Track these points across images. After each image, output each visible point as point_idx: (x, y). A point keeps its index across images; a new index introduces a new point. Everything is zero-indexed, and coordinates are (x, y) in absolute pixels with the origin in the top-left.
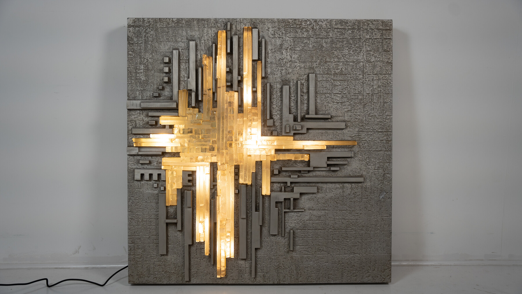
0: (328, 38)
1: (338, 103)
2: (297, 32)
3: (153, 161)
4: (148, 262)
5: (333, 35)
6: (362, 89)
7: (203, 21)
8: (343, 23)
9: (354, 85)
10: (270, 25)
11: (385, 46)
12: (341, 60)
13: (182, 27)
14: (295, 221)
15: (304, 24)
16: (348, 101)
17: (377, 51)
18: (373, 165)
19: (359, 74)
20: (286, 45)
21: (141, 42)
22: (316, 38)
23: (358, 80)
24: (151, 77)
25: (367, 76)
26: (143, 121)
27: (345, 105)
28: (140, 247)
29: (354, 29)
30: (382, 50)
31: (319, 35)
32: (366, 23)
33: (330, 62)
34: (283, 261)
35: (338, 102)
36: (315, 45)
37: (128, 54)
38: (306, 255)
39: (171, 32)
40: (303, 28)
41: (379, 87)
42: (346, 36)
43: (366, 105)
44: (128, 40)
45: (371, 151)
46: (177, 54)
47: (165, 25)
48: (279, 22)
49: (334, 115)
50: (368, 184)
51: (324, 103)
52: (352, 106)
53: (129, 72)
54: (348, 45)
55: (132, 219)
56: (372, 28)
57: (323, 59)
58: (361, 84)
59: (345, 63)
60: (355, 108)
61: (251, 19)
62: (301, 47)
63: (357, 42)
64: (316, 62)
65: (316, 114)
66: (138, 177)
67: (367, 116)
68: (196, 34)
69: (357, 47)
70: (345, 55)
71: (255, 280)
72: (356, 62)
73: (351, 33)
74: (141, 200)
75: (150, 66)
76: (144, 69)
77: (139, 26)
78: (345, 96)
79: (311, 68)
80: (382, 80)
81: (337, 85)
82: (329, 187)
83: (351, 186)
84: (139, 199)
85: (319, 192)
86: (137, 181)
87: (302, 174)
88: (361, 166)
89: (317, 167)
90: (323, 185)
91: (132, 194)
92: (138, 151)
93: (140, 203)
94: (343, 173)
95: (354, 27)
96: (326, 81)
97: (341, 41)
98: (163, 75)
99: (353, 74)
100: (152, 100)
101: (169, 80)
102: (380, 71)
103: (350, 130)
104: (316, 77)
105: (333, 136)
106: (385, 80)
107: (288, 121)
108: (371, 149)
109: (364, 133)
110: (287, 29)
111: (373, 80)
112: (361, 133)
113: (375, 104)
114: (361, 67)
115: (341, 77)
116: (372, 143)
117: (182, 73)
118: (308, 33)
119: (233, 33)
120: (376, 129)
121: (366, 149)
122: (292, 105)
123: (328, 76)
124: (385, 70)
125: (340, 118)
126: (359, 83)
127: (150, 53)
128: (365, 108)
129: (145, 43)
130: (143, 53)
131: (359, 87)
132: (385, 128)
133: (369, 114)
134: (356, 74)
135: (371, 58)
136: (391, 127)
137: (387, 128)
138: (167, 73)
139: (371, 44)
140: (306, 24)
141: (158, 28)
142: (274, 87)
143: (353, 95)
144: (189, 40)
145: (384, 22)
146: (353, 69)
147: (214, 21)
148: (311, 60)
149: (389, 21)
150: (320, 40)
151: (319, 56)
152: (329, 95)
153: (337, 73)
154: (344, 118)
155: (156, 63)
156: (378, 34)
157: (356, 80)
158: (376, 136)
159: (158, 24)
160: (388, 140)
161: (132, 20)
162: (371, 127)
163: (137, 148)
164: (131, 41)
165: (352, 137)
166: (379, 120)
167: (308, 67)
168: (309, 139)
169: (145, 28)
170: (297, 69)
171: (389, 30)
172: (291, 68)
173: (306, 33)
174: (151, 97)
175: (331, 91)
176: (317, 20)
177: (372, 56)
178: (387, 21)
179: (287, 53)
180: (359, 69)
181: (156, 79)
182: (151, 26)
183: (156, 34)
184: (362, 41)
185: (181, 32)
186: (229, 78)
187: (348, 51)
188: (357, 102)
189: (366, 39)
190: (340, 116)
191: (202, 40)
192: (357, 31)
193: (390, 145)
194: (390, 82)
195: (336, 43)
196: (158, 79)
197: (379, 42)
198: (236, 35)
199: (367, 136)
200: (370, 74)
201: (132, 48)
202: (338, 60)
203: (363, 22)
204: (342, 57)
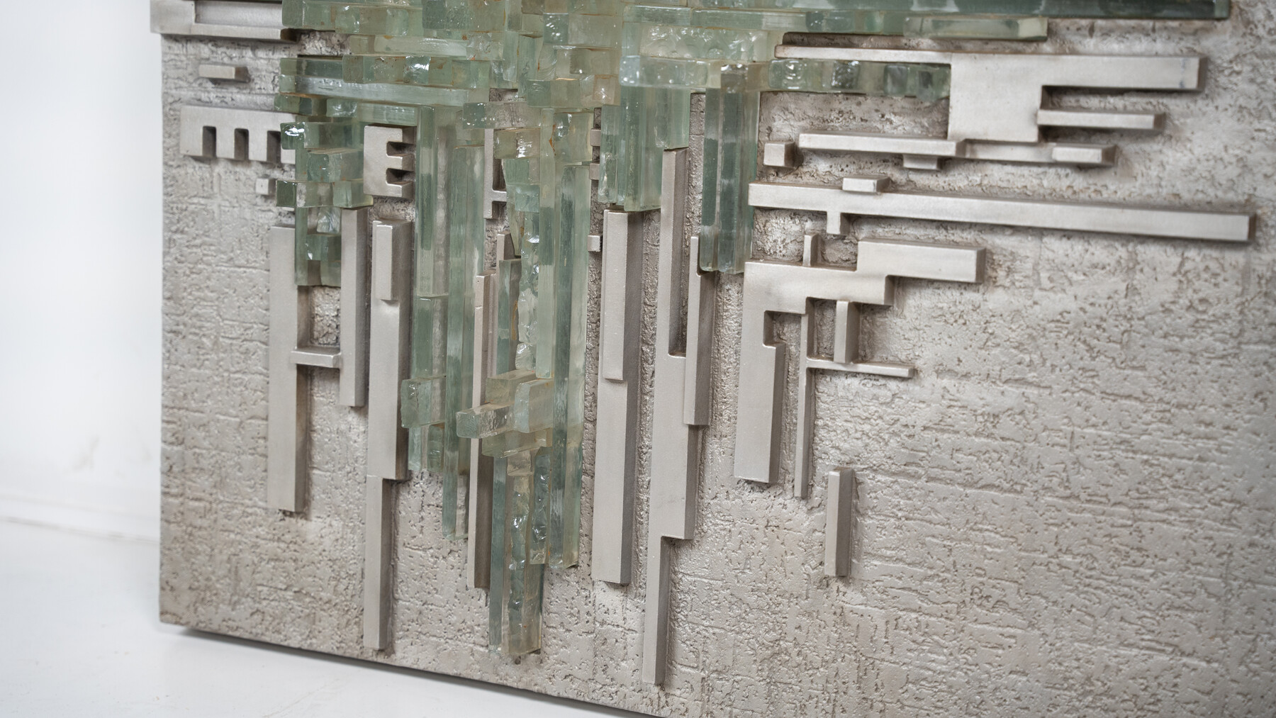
3: (257, 70)
4: (232, 536)
14: (867, 427)
28: (204, 463)
34: (799, 627)
38: (914, 615)
55: (175, 332)
66: (196, 145)
71: (663, 699)
74: (213, 248)
82: (1051, 255)
83: (1179, 260)
84: (203, 243)
85: (995, 282)
86: (197, 159)
87: (913, 176)
88: (1247, 147)
89: (984, 138)
90: (1021, 242)
91: (178, 221)
92: (193, 17)
93: (209, 264)
94: (1138, 184)
163: (191, 7)
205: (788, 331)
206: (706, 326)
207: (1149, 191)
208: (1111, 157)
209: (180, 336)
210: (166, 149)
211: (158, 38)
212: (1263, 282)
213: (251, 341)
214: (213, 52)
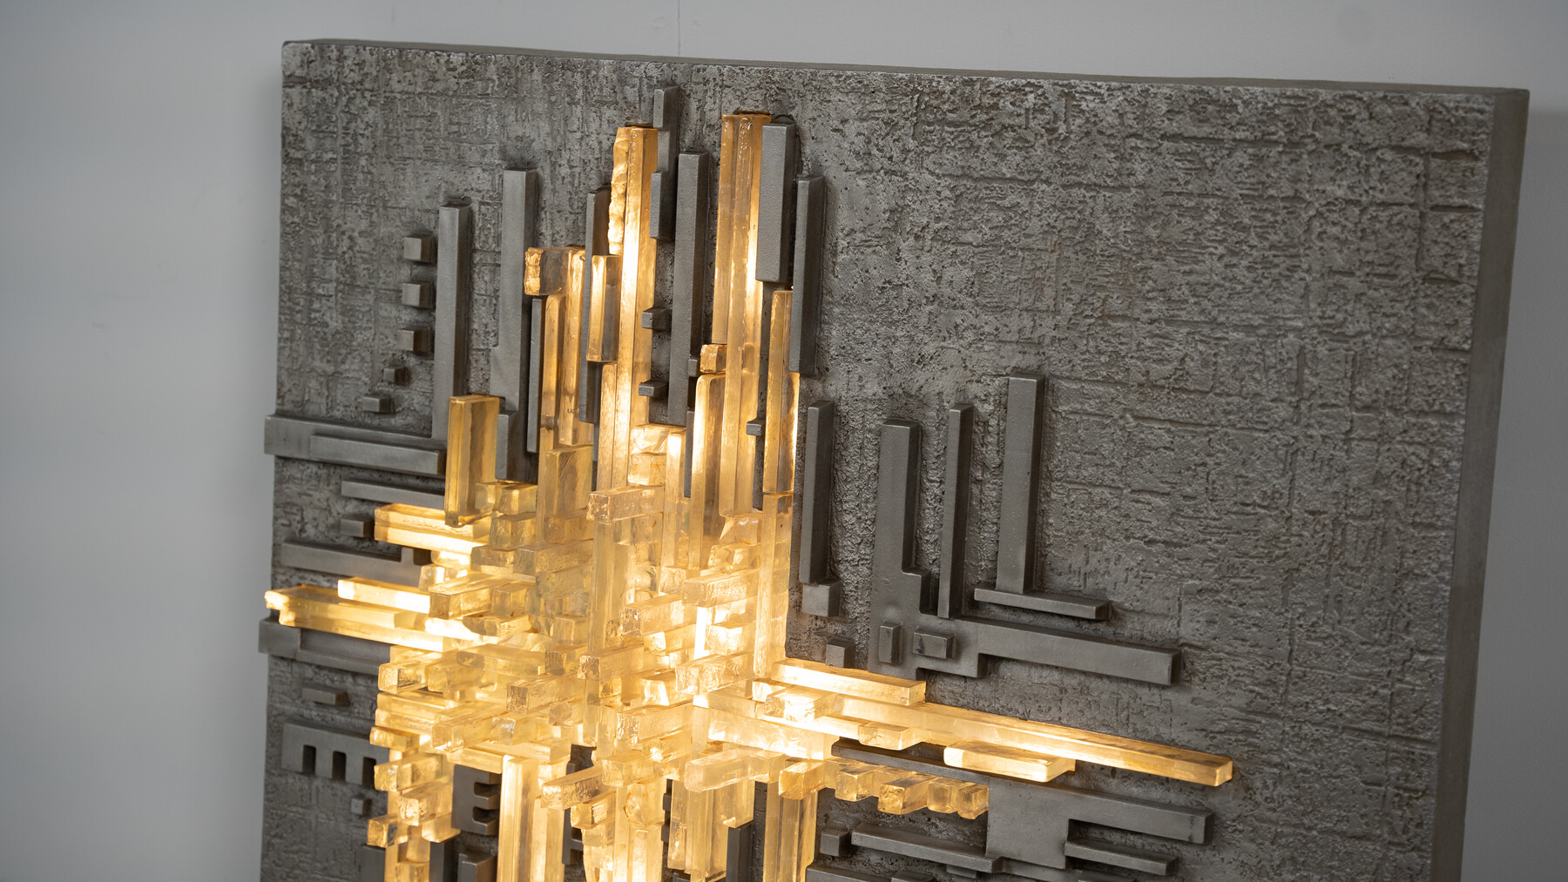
0: (1126, 188)
1: (1151, 542)
2: (972, 146)
3: (356, 695)
5: (1151, 170)
6: (1284, 481)
7: (569, 73)
8: (1210, 108)
9: (1244, 456)
10: (849, 105)
11: (1435, 250)
12: (1184, 315)
13: (485, 95)
15: (1008, 103)
16: (1202, 537)
17: (1385, 276)
19: (1273, 400)
20: (917, 216)
21: (330, 155)
22: (1064, 186)
23: (1267, 431)
24: (365, 319)
25: (1317, 412)
26: (330, 513)
27: (1188, 559)
29: (1265, 141)
30: (1416, 275)
31: (1082, 168)
32: (1333, 112)
33: (1124, 317)
35: (1151, 535)
36: (1059, 225)
37: (285, 209)
39: (442, 118)
40: (1004, 127)
41: (1378, 479)
42: (1219, 180)
43: (1298, 570)
44: (284, 145)
45: (1309, 829)
46: (453, 224)
47: (420, 81)
48: (891, 90)
49: (1127, 605)
51: (1082, 533)
52: (1224, 569)
53: (287, 291)
54: (1230, 231)
56: (1365, 140)
57: (1090, 299)
58: (1281, 452)
59: (1206, 331)
60: (1237, 581)
61: (770, 68)
62: (986, 230)
63: (1279, 218)
64: (1057, 312)
65: (1029, 589)
66: (295, 758)
67: (1300, 634)
68: (539, 135)
69: (1272, 247)
70: (1206, 288)
72: (1263, 331)
73: (1247, 163)
74: (308, 855)
75: (361, 269)
76: (337, 280)
77: (323, 83)
78: (1191, 512)
79: (1029, 342)
80: (1400, 442)
81: (1154, 444)
84: (300, 851)
86: (297, 772)
89: (1019, 859)
91: (278, 826)
92: (299, 643)
93: (305, 871)
95: (1269, 134)
96: (1097, 419)
97: (1193, 208)
98: (407, 316)
99: (1240, 394)
100: (360, 426)
101: (424, 343)
102: (1392, 392)
103: (1207, 695)
104: (1050, 393)
105: (1117, 715)
106: (1419, 447)
107: (894, 603)
108: (1311, 820)
109: (1277, 726)
110: (928, 128)
111: (1347, 441)
112: (1259, 722)
113: (1349, 571)
114: (1290, 359)
115: (1178, 407)
116: (1317, 786)
117: (481, 316)
118: (1026, 158)
119: (687, 140)
120: (1347, 711)
121: (1284, 812)
122: (929, 524)
123: (1112, 390)
124: (1422, 386)
125: (1154, 625)
126: (1269, 449)
127: (363, 211)
128: (1294, 589)
129: (347, 163)
130: (338, 206)
131: (1269, 472)
132: (1400, 716)
133: (1312, 625)
134: (1256, 395)
135: (1346, 311)
136: (1431, 715)
137: (1407, 718)
138: (420, 309)
139: (1355, 232)
140: (1019, 106)
141: (395, 98)
142: (852, 424)
143: (1235, 509)
144: (512, 159)
145: (1441, 109)
146: (1244, 369)
147: (614, 72)
148: (1030, 300)
149: (1471, 104)
150: (1084, 196)
151: (1072, 282)
152: (1109, 496)
153: (1158, 383)
154: (1179, 626)
155: (383, 257)
156: (1398, 178)
157: (1256, 429)
158: (1344, 754)
159: (395, 77)
160: (1409, 785)
161: (298, 54)
162: (1320, 698)
163: (297, 634)
164: (293, 151)
165: (1215, 737)
166: (1366, 668)
167: (1015, 338)
168: (997, 706)
169: (347, 93)
170: (961, 341)
171: (1471, 155)
172: (935, 334)
173: (1018, 158)
174: (359, 410)
175: (1119, 474)
176: (1074, 87)
177: (1352, 302)
178: (1462, 105)
179: (918, 257)
180: (1275, 367)
181: (381, 329)
182: (367, 85)
183: (387, 123)
184: (1302, 212)
185: (481, 118)
186: (664, 356)
187: (1226, 266)
188: (1254, 553)
189: (1328, 204)
190: (1155, 615)
191: (563, 162)
192: (1280, 153)
193: (1421, 816)
194: (1450, 461)
195: (1162, 218)
196: (387, 332)
197: (1398, 224)
198: (690, 151)
199: (1293, 742)
200: (1333, 401)
201: (297, 180)
202: (1165, 312)
203: (1316, 107)
204: (1193, 296)
210: (269, 757)
211: (265, 657)
214: (316, 673)
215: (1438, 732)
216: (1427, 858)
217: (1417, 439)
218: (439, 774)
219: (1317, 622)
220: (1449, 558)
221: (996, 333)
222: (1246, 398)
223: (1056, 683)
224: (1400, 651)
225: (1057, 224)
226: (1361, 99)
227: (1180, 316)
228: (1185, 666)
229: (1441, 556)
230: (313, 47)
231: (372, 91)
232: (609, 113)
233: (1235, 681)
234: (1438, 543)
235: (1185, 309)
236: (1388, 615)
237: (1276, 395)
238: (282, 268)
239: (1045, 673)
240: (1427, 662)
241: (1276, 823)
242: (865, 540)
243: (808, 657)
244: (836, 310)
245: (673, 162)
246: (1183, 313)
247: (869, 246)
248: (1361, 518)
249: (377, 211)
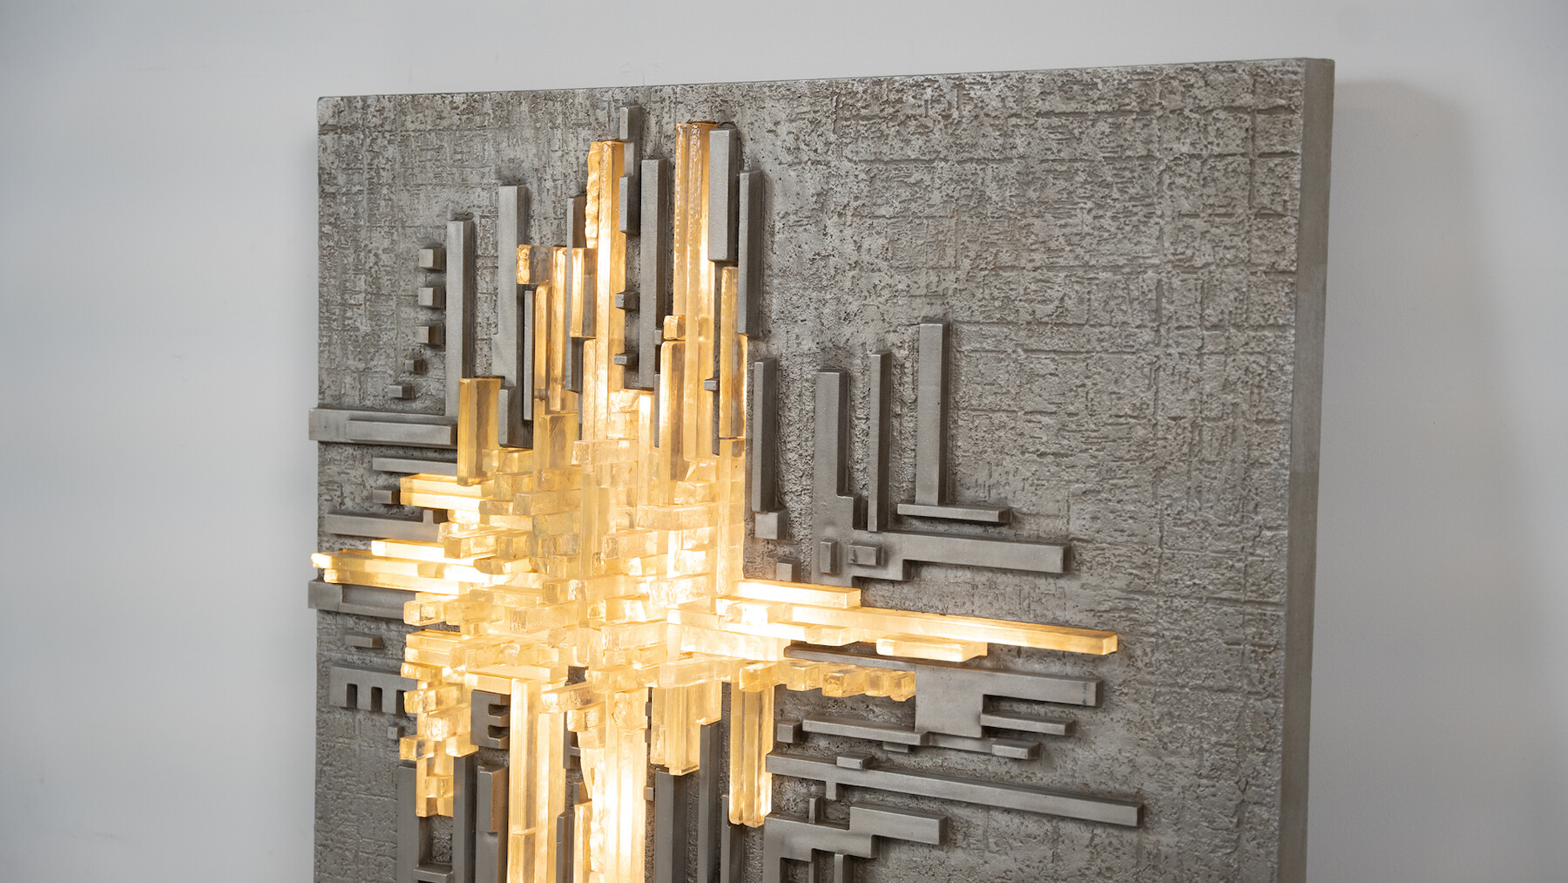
0: (1009, 160)
1: (1042, 455)
2: (882, 135)
3: (390, 639)
5: (1029, 143)
6: (1150, 395)
7: (550, 103)
8: (1075, 87)
9: (1116, 376)
10: (781, 110)
11: (1264, 190)
12: (1062, 262)
15: (910, 97)
16: (1084, 447)
17: (1224, 215)
18: (1192, 754)
19: (1137, 327)
20: (840, 197)
21: (358, 188)
22: (959, 162)
23: (1134, 353)
24: (389, 322)
25: (1174, 333)
26: (364, 486)
27: (1073, 466)
29: (1121, 111)
30: (1249, 212)
31: (974, 146)
32: (1175, 83)
33: (1013, 267)
35: (1043, 449)
36: (956, 195)
37: (323, 236)
39: (448, 149)
40: (908, 117)
41: (1227, 386)
42: (1086, 147)
43: (1164, 468)
44: (320, 183)
45: (1183, 687)
46: (459, 235)
47: (429, 120)
48: (814, 94)
49: (1025, 510)
50: (1164, 838)
51: (986, 452)
52: (1104, 472)
53: (325, 303)
54: (1096, 188)
55: (324, 845)
56: (1202, 104)
57: (984, 255)
58: (1146, 370)
59: (1080, 273)
60: (1115, 481)
61: (713, 87)
62: (897, 204)
63: (1136, 174)
64: (957, 268)
65: (943, 500)
66: (341, 697)
67: (1169, 521)
68: (526, 154)
69: (1131, 199)
70: (1078, 238)
72: (1127, 270)
73: (1108, 131)
74: (354, 779)
75: (385, 281)
76: (366, 292)
77: (351, 129)
78: (1074, 427)
79: (935, 294)
80: (1243, 353)
81: (1042, 372)
82: (996, 825)
83: (1090, 835)
84: (347, 775)
85: (955, 844)
86: (342, 708)
87: (891, 756)
88: (1135, 753)
89: (942, 732)
90: (973, 812)
91: (328, 756)
92: (341, 598)
93: (352, 792)
94: (1058, 774)
95: (1124, 105)
96: (994, 354)
97: (1065, 171)
98: (424, 316)
99: (1110, 325)
100: (387, 411)
101: (437, 338)
102: (1234, 312)
103: (1094, 581)
104: (954, 336)
105: (1020, 604)
106: (1258, 356)
107: (832, 523)
108: (1184, 680)
109: (1152, 602)
110: (845, 123)
111: (1200, 356)
112: (1138, 600)
113: (1206, 466)
114: (1150, 291)
115: (1061, 340)
116: (1188, 650)
117: (483, 310)
118: (927, 141)
119: (648, 150)
120: (1209, 584)
121: (1161, 674)
122: (858, 453)
123: (1006, 330)
124: (1259, 305)
125: (1047, 525)
126: (1136, 368)
127: (385, 232)
128: (1162, 485)
129: (372, 193)
130: (366, 229)
131: (1137, 387)
132: (1253, 584)
133: (1178, 514)
134: (1124, 323)
135: (1194, 247)
136: (1278, 581)
137: (1259, 585)
138: (433, 309)
139: (1198, 180)
140: (920, 99)
141: (410, 135)
142: (792, 376)
143: (1110, 421)
144: (506, 178)
145: (1262, 73)
146: (1112, 303)
147: (587, 99)
148: (935, 260)
149: (1286, 68)
150: (976, 169)
151: (969, 241)
152: (1006, 418)
153: (1043, 320)
154: (1068, 524)
155: (403, 269)
156: (1230, 133)
157: (1125, 352)
158: (1208, 620)
159: (409, 118)
160: (1263, 642)
161: (330, 106)
162: (1187, 575)
163: (339, 589)
164: (328, 186)
165: (1101, 616)
166: (1223, 546)
167: (923, 293)
168: (921, 604)
169: (371, 135)
170: (879, 299)
171: (1287, 109)
172: (858, 294)
173: (920, 141)
174: (386, 398)
175: (1014, 399)
176: (964, 79)
177: (1198, 240)
178: (1279, 69)
179: (841, 231)
180: (1138, 299)
181: (403, 329)
182: (387, 127)
183: (403, 157)
184: (1155, 168)
185: (480, 147)
186: (635, 331)
187: (1095, 218)
188: (1127, 457)
189: (1176, 159)
190: (1049, 516)
191: (547, 177)
192: (1134, 120)
193: (1274, 667)
194: (1284, 366)
195: (1041, 182)
196: (408, 331)
197: (1233, 171)
198: (651, 157)
199: (1166, 614)
200: (1187, 324)
201: (331, 210)
202: (1046, 260)
203: (1162, 80)
204: (1068, 245)
205: (800, 872)
206: (735, 866)
207: (1066, 780)
208: (1036, 754)
209: (329, 849)
210: (319, 698)
211: (314, 611)
212: (1151, 857)
213: (384, 856)
214: (356, 623)
215: (1285, 595)
216: (1280, 703)
217: (1257, 350)
218: (459, 701)
219: (1182, 511)
220: (1287, 447)
221: (907, 289)
222: (1115, 327)
223: (968, 581)
224: (1251, 529)
225: (954, 194)
226: (1197, 70)
227: (1058, 263)
228: (1074, 556)
229: (1281, 446)
230: (342, 100)
231: (390, 132)
232: (584, 133)
233: (1116, 566)
234: (1278, 435)
235: (1062, 256)
236: (1240, 499)
237: (1140, 322)
238: (321, 285)
239: (960, 573)
240: (1273, 537)
241: (1154, 684)
242: (806, 473)
243: (763, 577)
244: (776, 281)
245: (637, 168)
246: (1061, 260)
247: (801, 226)
248: (1214, 419)
249: (397, 231)
